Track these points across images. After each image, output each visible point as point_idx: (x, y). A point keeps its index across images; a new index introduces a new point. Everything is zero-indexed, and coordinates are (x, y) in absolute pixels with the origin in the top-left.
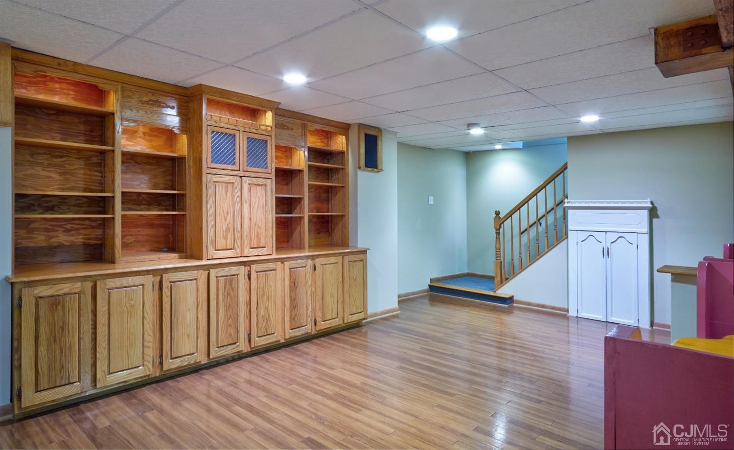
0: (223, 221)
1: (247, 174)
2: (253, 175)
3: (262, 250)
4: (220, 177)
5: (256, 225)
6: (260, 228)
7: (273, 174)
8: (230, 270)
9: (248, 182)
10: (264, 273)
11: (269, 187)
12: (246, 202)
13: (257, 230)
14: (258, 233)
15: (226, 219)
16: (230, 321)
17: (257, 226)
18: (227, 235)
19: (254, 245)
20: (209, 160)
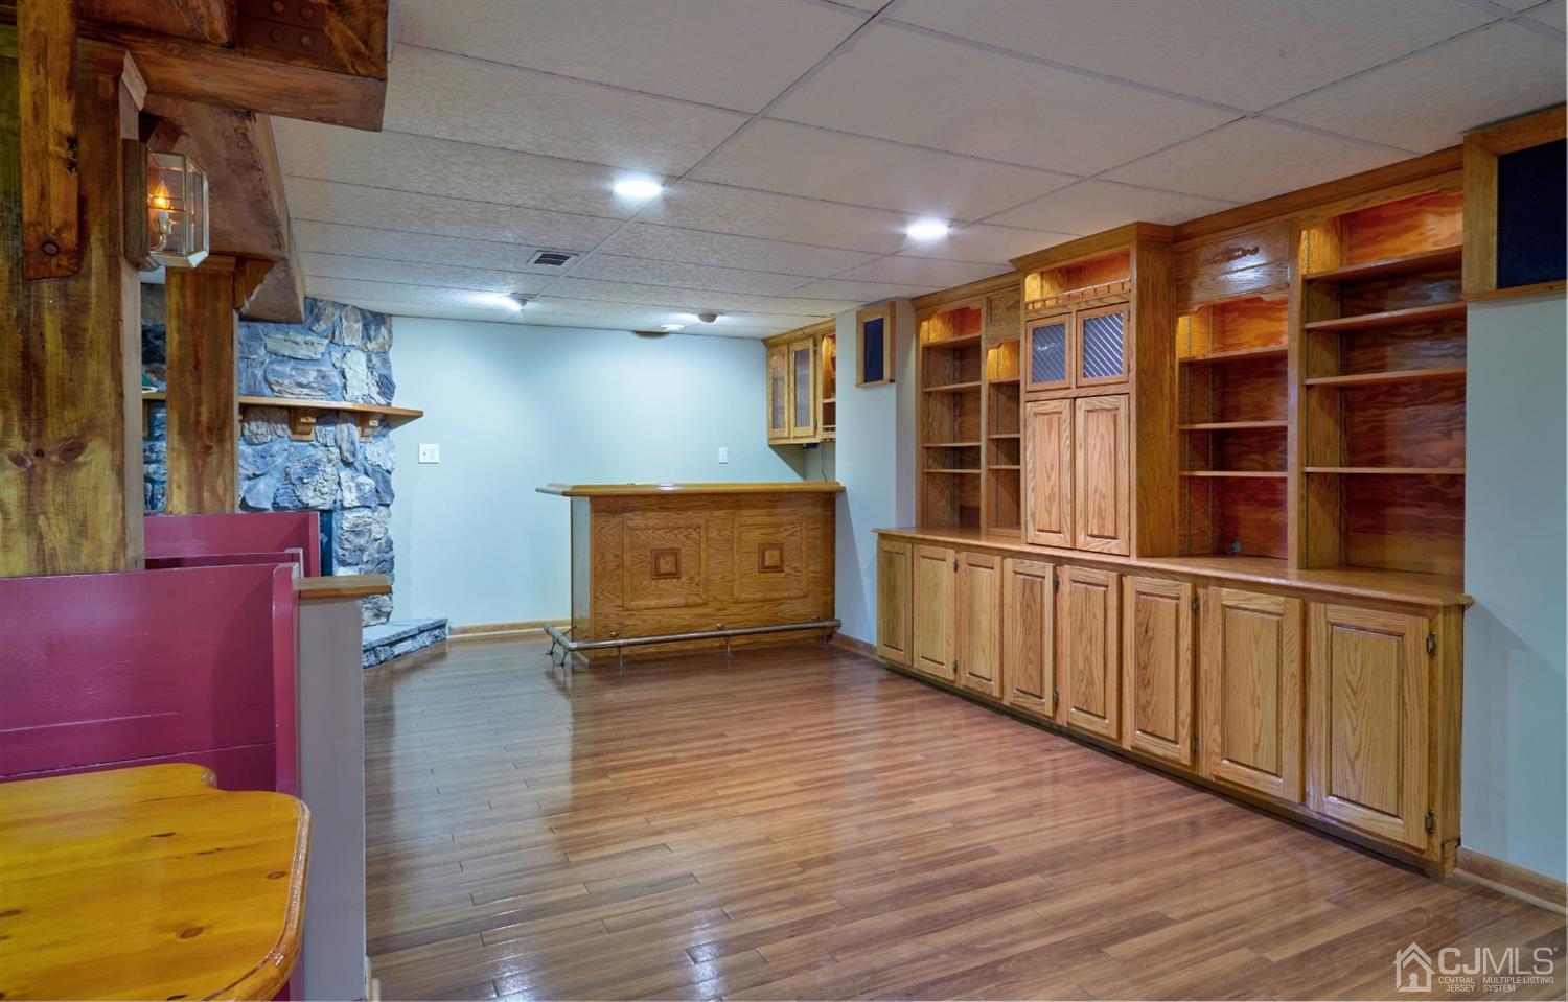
0: (1046, 479)
1: (1082, 392)
2: (1093, 391)
3: (1109, 543)
4: (1043, 405)
5: (1096, 491)
6: (1104, 497)
7: (1131, 382)
8: (1031, 566)
9: (1084, 407)
10: (1084, 586)
11: (1122, 413)
12: (1080, 445)
13: (1099, 502)
14: (1099, 506)
15: (1049, 477)
16: (1031, 654)
17: (1098, 494)
18: (1051, 506)
19: (1092, 530)
20: (1029, 379)
